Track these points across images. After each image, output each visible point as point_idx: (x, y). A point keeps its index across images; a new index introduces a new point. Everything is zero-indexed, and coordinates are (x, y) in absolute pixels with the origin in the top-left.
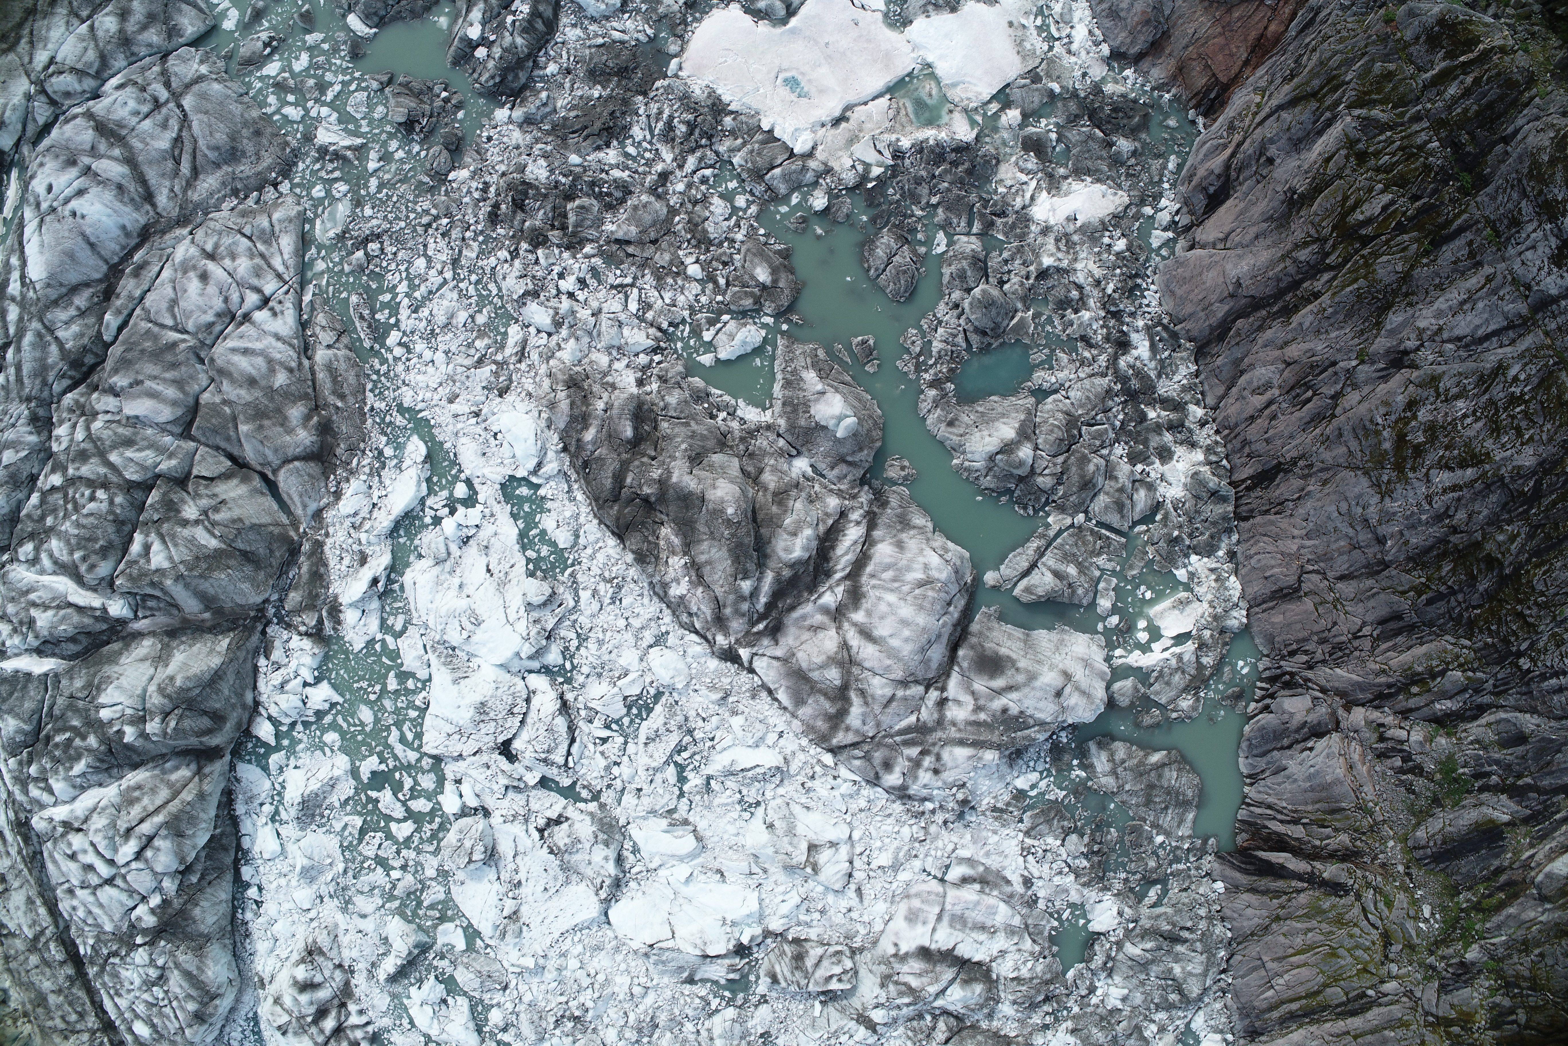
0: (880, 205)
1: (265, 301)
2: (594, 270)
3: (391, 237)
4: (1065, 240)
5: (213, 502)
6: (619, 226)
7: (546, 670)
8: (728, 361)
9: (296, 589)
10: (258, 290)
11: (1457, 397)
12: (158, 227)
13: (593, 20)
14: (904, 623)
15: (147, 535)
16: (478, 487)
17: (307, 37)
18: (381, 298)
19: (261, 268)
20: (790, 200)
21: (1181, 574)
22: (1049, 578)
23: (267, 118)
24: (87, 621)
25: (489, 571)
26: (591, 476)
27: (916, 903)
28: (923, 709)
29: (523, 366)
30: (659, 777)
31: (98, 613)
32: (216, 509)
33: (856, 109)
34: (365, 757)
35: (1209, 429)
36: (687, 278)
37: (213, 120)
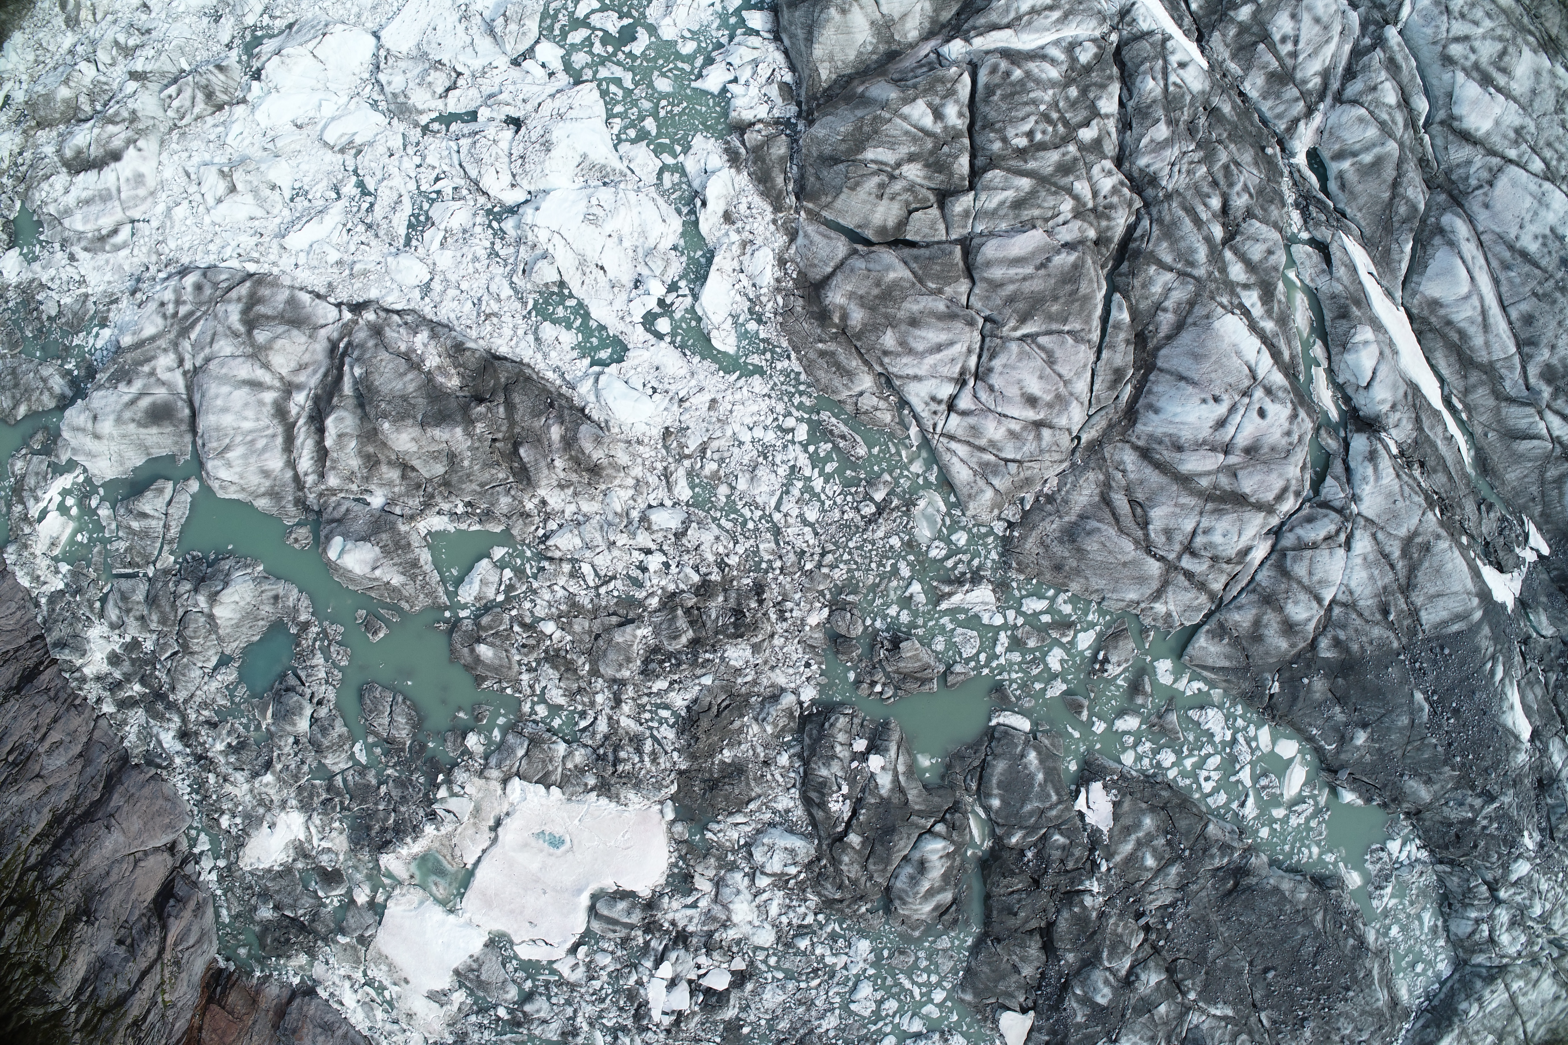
0: (425, 764)
1: (951, 406)
2: (640, 585)
3: (857, 527)
4: (266, 805)
5: (888, 191)
6: (635, 636)
7: (513, 210)
8: (479, 559)
9: (782, 159)
10: (964, 413)
13: (772, 825)
14: (225, 410)
15: (946, 128)
16: (649, 336)
17: (1064, 687)
18: (835, 465)
19: (974, 436)
20: (501, 732)
21: (65, 568)
22: (147, 509)
23: (1061, 589)
24: (981, 21)
25: (602, 268)
26: (543, 398)
27: (142, 192)
28: (189, 348)
29: (659, 466)
30: (379, 175)
31: (972, 33)
32: (882, 186)
33: (488, 843)
34: (648, 48)
35: (92, 698)
36: (551, 618)
37: (1112, 560)
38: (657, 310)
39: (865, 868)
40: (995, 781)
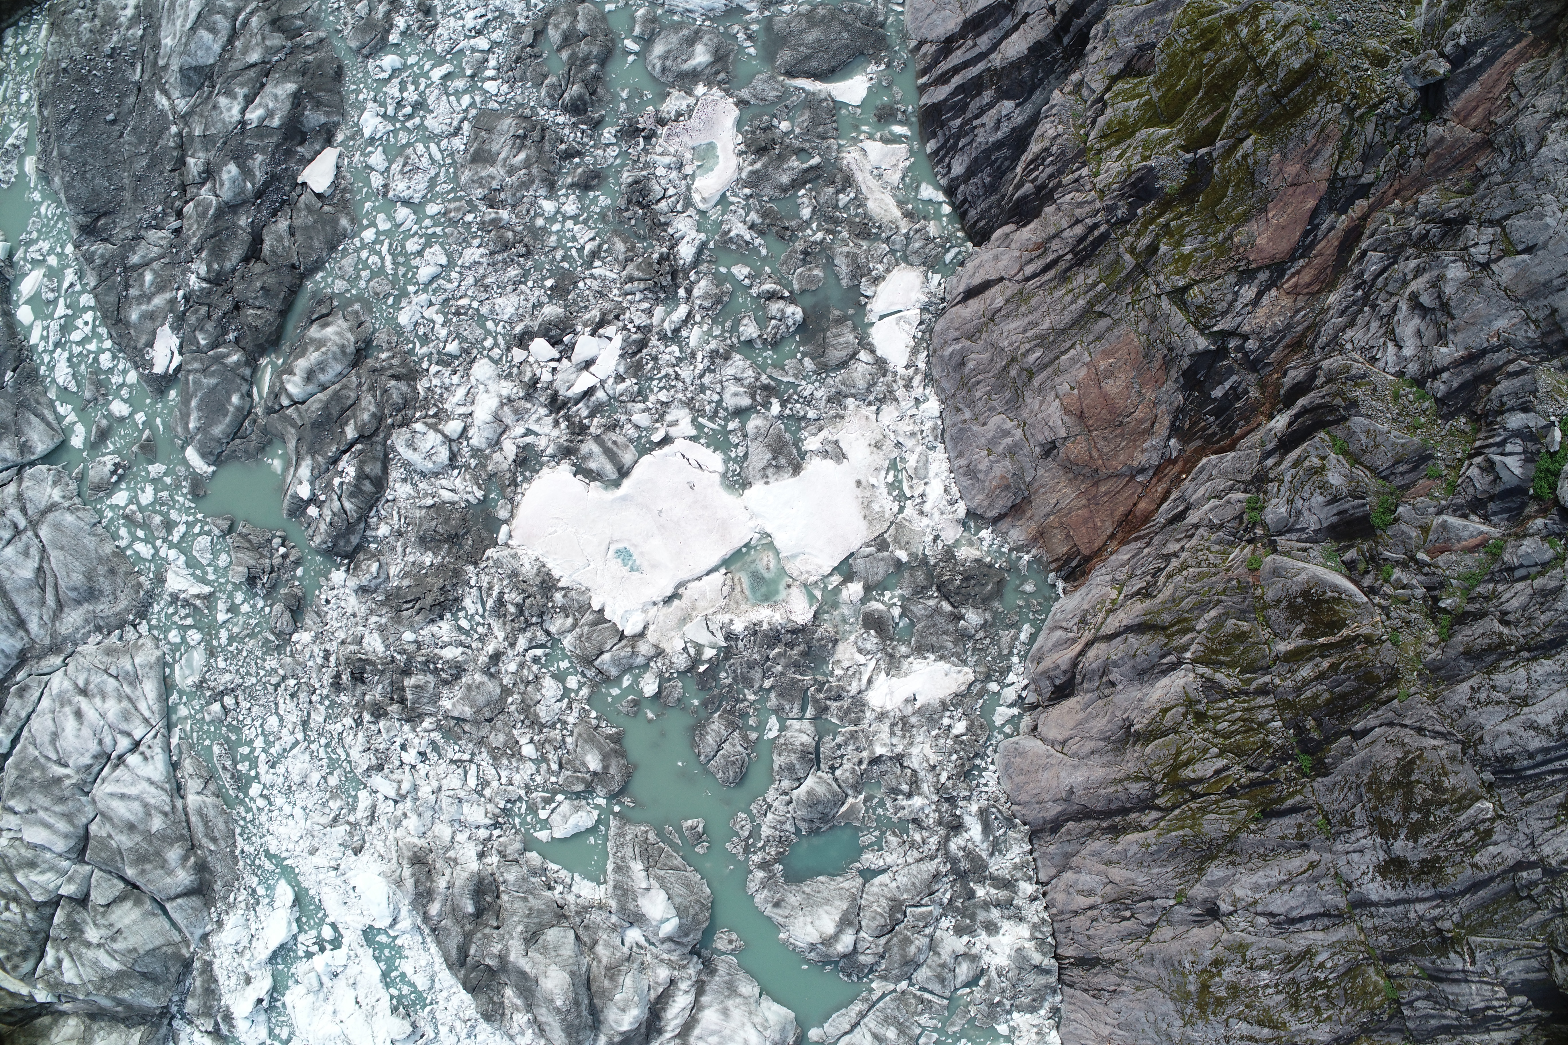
0: (711, 689)
1: (136, 746)
2: (433, 742)
3: (244, 692)
4: (902, 724)
5: (113, 933)
6: (454, 705)
9: (193, 996)
10: (129, 734)
11: (1262, 968)
12: (36, 652)
13: (423, 475)
15: (57, 951)
16: (342, 931)
17: (150, 468)
18: (240, 750)
19: (129, 712)
20: (621, 682)
21: (1002, 1029)
22: (869, 1039)
23: (120, 553)
24: (18, 1003)
25: (357, 1003)
26: (440, 939)
29: (374, 829)
32: (116, 939)
33: (689, 585)
36: (522, 758)
37: (69, 557)
38: (329, 947)
39: (358, 398)
40: (228, 419)
